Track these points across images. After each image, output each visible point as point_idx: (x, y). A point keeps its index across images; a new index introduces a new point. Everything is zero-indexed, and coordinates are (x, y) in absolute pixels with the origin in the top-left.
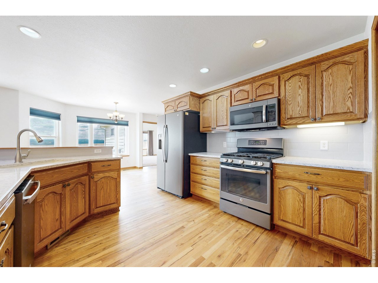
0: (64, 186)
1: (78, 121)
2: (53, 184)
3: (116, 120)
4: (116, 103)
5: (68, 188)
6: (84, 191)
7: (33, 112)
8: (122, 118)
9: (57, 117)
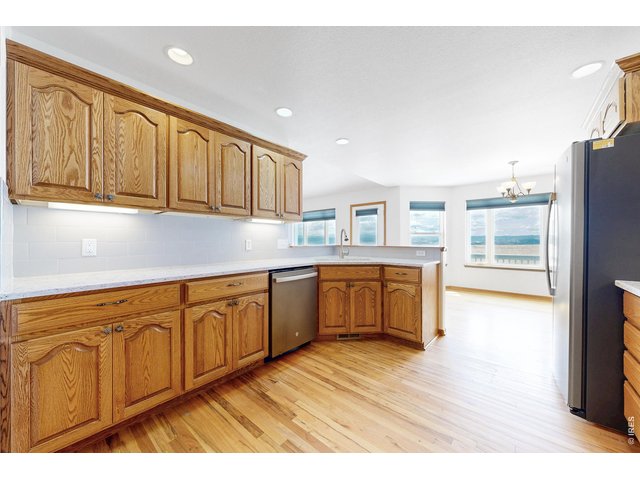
0: (348, 286)
1: (468, 208)
2: (339, 280)
3: (514, 197)
4: (513, 163)
5: (352, 290)
6: (375, 299)
7: (414, 206)
8: (529, 190)
9: (441, 207)
